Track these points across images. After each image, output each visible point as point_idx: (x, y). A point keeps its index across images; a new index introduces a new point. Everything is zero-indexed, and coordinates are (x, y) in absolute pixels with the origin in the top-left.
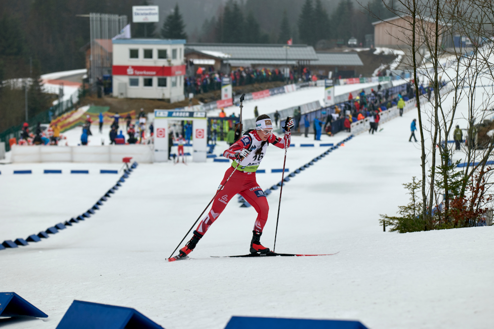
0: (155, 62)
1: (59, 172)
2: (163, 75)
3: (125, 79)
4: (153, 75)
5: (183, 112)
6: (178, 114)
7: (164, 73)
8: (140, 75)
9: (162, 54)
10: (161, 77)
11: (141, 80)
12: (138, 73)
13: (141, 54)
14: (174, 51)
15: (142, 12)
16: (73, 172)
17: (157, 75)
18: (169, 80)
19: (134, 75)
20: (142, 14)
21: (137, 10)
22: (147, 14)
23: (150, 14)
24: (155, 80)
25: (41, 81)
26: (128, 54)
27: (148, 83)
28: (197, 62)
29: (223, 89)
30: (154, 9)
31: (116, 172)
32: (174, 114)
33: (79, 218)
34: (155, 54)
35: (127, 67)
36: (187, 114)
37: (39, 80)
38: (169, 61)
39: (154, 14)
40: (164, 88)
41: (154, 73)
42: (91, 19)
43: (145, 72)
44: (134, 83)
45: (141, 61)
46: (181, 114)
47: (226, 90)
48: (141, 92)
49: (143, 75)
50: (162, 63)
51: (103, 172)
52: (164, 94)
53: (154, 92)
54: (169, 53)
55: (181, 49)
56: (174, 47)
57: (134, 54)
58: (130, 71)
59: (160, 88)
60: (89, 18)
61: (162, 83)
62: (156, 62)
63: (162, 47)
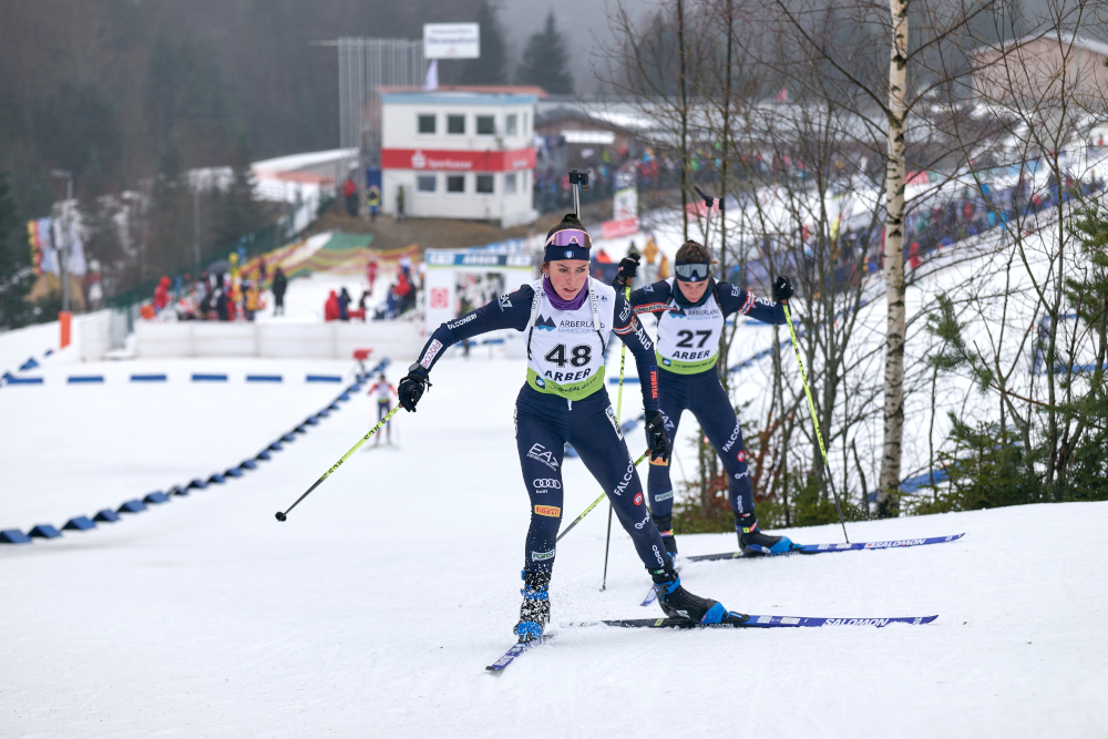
0: (470, 141)
1: (223, 378)
2: (486, 168)
3: (407, 178)
4: (466, 170)
5: (484, 256)
6: (474, 259)
7: (488, 166)
8: (439, 169)
9: (485, 126)
10: (483, 173)
11: (441, 179)
12: (434, 164)
13: (441, 124)
14: (511, 120)
15: (445, 36)
16: (251, 378)
17: (474, 168)
18: (499, 179)
19: (427, 168)
20: (444, 41)
21: (434, 32)
22: (453, 41)
23: (461, 41)
24: (470, 181)
25: (253, 176)
26: (413, 124)
27: (456, 185)
28: (573, 136)
29: (619, 197)
30: (469, 31)
31: (337, 379)
32: (467, 260)
33: (213, 480)
34: (471, 125)
35: (410, 153)
36: (495, 260)
37: (248, 174)
38: (500, 141)
39: (469, 41)
40: (488, 197)
41: (468, 165)
42: (340, 50)
43: (449, 163)
44: (427, 184)
45: (442, 140)
46: (481, 260)
47: (624, 201)
48: (440, 204)
49: (446, 169)
50: (485, 143)
51: (311, 379)
52: (487, 210)
53: (468, 204)
54: (500, 123)
55: (525, 116)
56: (511, 110)
57: (427, 124)
58: (418, 160)
59: (481, 196)
60: (336, 48)
61: (485, 186)
62: (472, 141)
63: (485, 111)
